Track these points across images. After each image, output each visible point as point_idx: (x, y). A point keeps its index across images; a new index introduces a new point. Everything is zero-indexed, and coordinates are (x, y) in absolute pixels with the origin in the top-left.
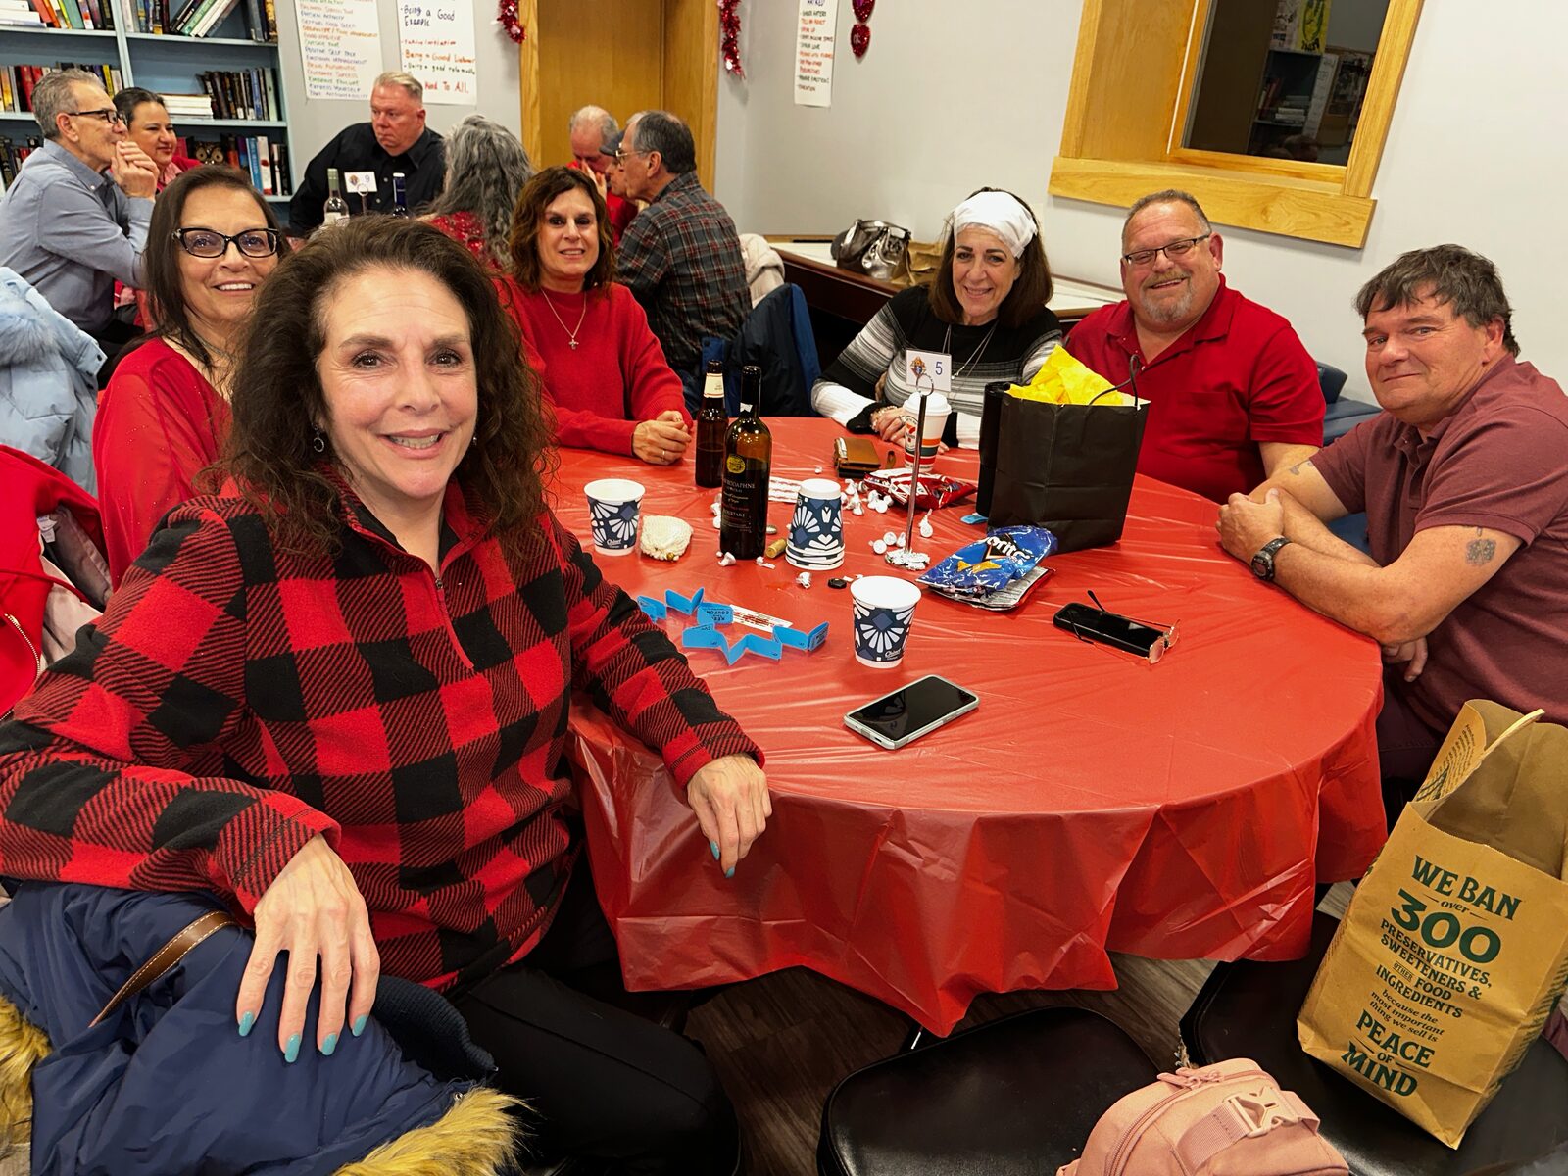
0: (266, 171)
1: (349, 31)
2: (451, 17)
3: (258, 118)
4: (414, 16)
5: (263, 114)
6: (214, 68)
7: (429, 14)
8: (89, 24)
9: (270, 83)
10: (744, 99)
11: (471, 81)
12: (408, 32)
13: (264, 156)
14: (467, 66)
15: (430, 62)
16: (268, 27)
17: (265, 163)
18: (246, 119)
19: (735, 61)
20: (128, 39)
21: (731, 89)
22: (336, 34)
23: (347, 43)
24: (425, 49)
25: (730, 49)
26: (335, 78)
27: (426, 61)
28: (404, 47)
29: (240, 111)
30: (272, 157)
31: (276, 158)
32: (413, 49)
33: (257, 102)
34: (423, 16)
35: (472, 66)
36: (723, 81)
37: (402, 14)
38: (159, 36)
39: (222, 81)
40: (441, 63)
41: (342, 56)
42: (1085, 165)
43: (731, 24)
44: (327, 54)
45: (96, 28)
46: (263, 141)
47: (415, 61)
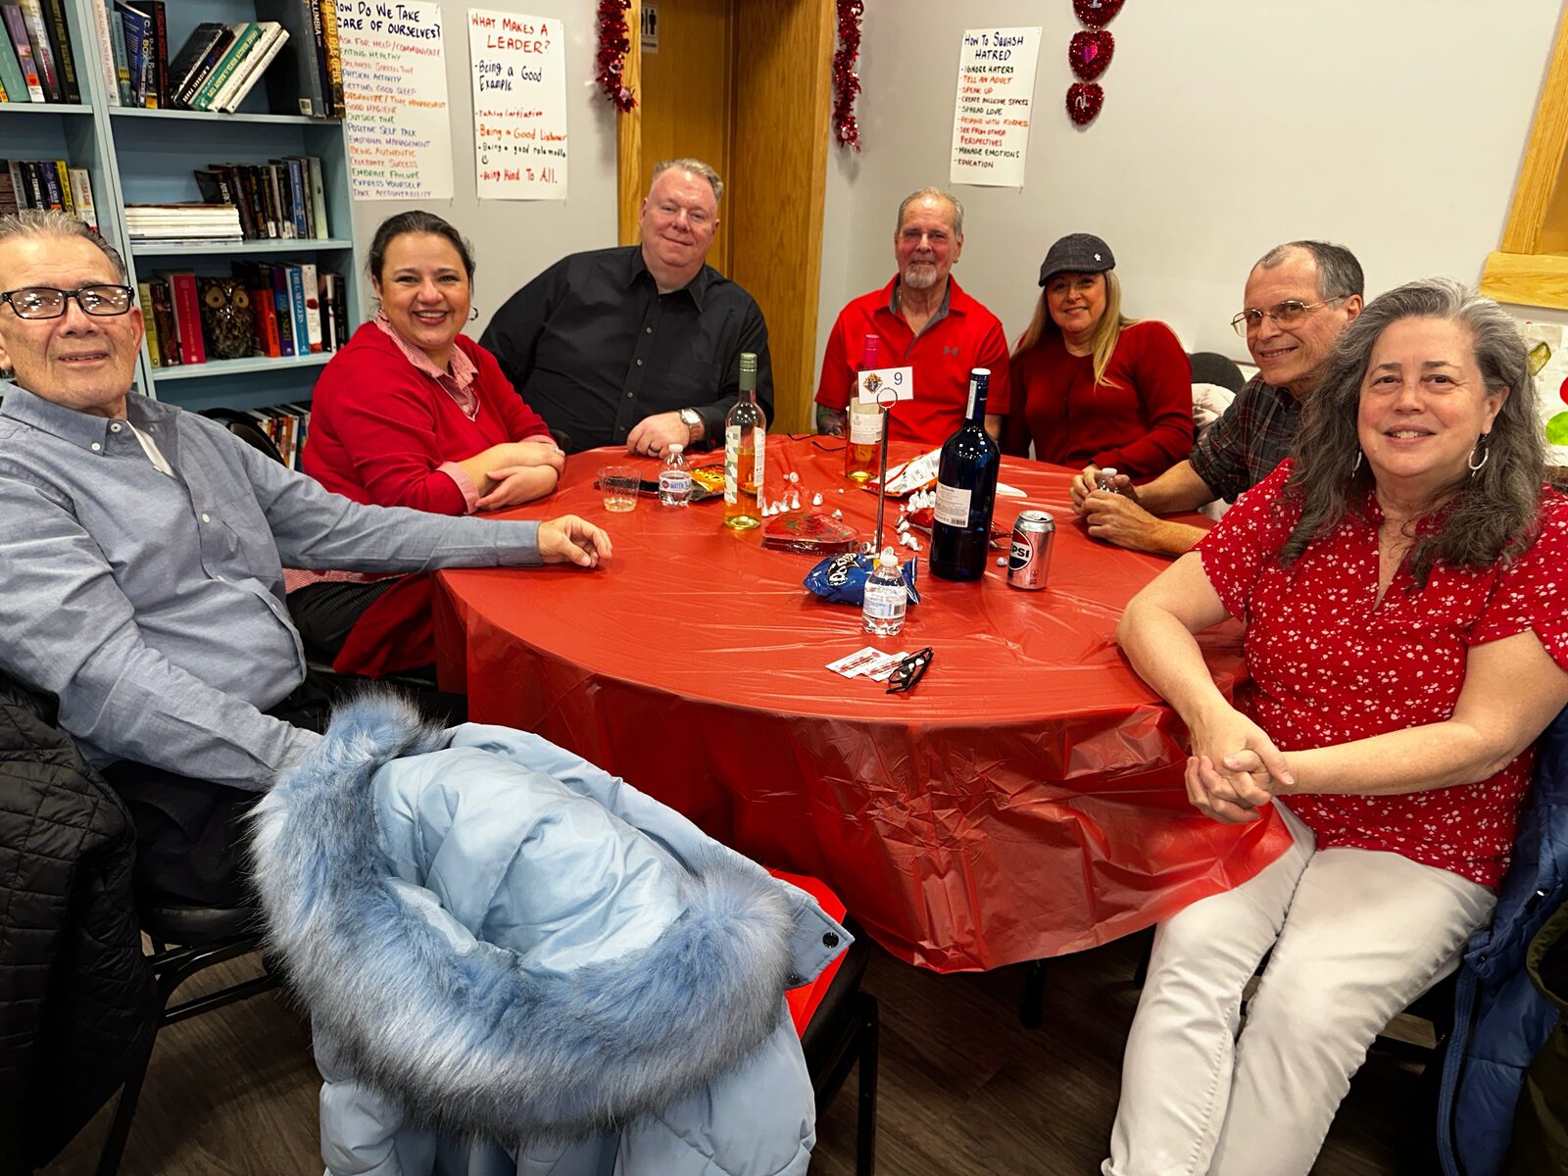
0: (313, 316)
1: (407, 98)
2: (537, 77)
3: (301, 237)
4: (491, 76)
5: (306, 231)
6: (220, 160)
7: (511, 73)
8: (37, 94)
9: (318, 181)
10: (853, 174)
11: (559, 165)
12: (486, 99)
13: (312, 294)
14: (555, 146)
15: (509, 141)
16: (332, 95)
17: (312, 304)
18: (283, 240)
19: (850, 129)
20: (111, 116)
21: (840, 166)
22: (390, 104)
23: (406, 116)
24: (505, 123)
25: (842, 115)
26: (387, 169)
27: (506, 140)
28: (479, 120)
29: (271, 225)
30: (323, 294)
31: (330, 295)
32: (490, 123)
33: (298, 212)
34: (504, 76)
35: (563, 145)
36: (832, 156)
37: (476, 73)
38: (153, 111)
39: (244, 180)
40: (523, 143)
41: (398, 136)
43: (846, 87)
44: (377, 135)
45: (49, 100)
46: (309, 271)
47: (491, 140)
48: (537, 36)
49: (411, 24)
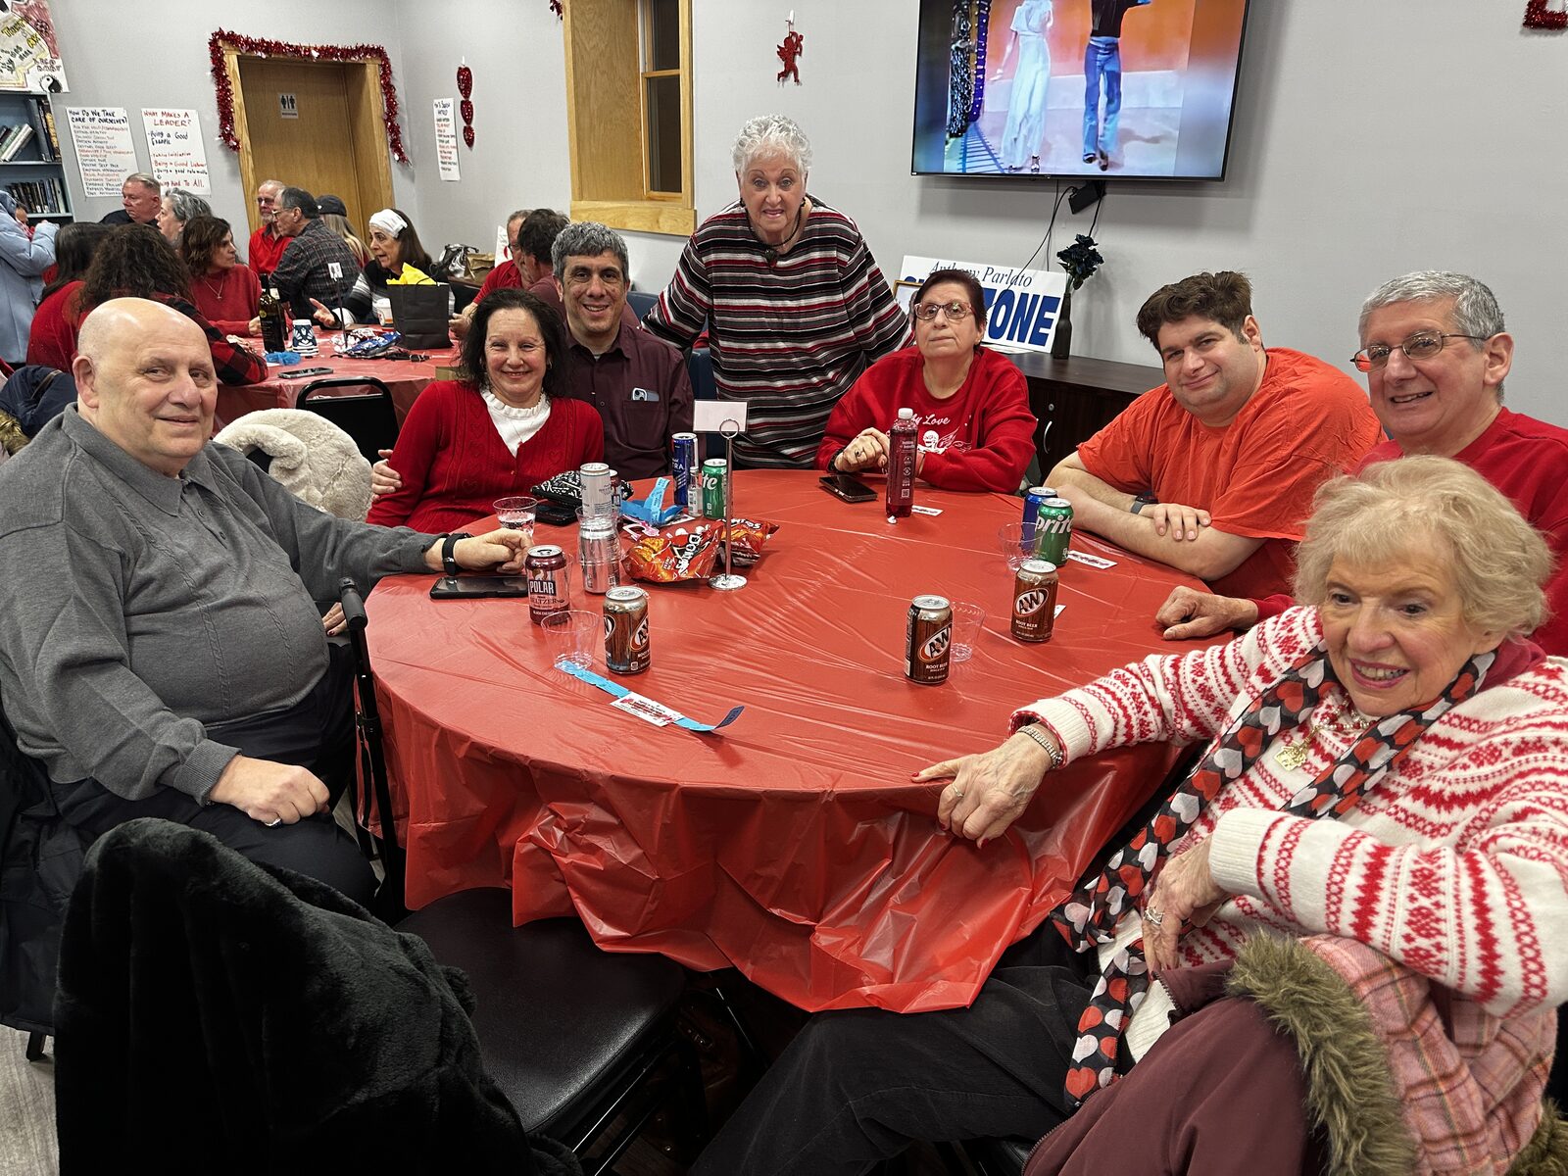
1: (112, 150)
2: (185, 137)
3: (51, 211)
4: (158, 138)
5: (54, 208)
6: (16, 181)
7: (169, 136)
9: (58, 188)
10: (412, 178)
11: (204, 178)
12: (154, 149)
14: (200, 169)
15: (173, 168)
16: (54, 151)
19: (401, 154)
21: (403, 174)
22: (103, 153)
23: (111, 159)
24: (168, 159)
25: (396, 146)
26: (105, 182)
27: (169, 167)
28: (153, 159)
29: (38, 207)
32: (159, 159)
33: (50, 201)
34: (165, 137)
35: (205, 168)
36: (395, 169)
37: (149, 137)
39: (24, 188)
40: (182, 168)
41: (109, 167)
42: (584, 204)
43: (394, 130)
44: (98, 167)
47: (162, 168)
48: (182, 118)
49: (111, 118)
